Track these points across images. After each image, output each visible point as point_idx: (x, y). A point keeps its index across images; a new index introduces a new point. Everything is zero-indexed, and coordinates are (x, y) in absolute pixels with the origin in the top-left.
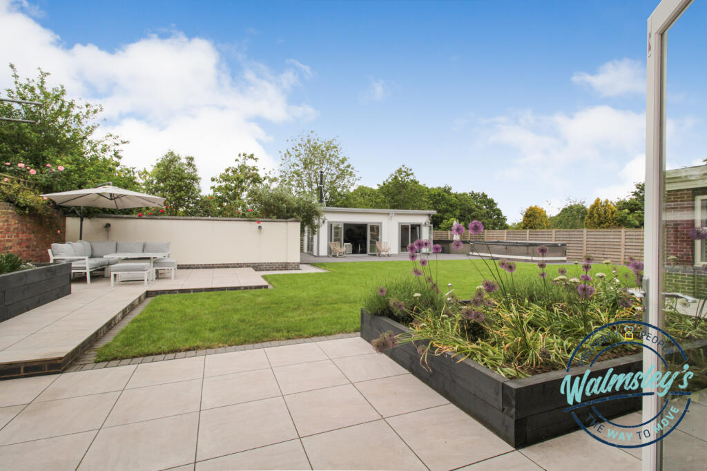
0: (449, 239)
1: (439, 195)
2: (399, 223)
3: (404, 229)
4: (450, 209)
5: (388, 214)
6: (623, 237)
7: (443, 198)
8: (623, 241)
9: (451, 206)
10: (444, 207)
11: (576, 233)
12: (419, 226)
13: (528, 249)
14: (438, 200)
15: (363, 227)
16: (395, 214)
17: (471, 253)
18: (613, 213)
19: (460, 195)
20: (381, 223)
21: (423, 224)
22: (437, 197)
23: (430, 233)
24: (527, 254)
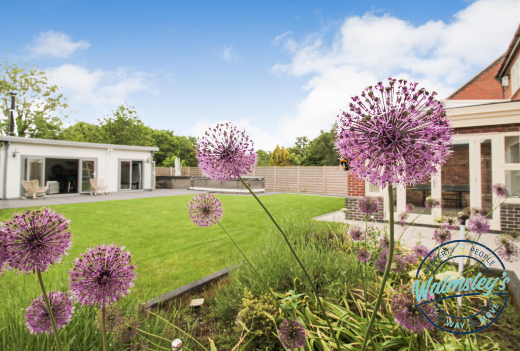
0: (171, 175)
1: (162, 136)
2: (119, 159)
3: (125, 165)
4: (172, 149)
5: (106, 149)
6: (299, 172)
7: (166, 139)
8: (299, 175)
9: (173, 146)
10: (166, 146)
11: (269, 170)
12: (141, 162)
13: (238, 183)
14: (161, 140)
15: (74, 163)
16: (115, 149)
17: (191, 188)
18: (286, 155)
19: (181, 137)
20: (97, 159)
21: (146, 160)
22: (161, 138)
23: (152, 170)
24: (238, 187)
